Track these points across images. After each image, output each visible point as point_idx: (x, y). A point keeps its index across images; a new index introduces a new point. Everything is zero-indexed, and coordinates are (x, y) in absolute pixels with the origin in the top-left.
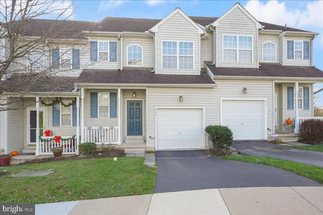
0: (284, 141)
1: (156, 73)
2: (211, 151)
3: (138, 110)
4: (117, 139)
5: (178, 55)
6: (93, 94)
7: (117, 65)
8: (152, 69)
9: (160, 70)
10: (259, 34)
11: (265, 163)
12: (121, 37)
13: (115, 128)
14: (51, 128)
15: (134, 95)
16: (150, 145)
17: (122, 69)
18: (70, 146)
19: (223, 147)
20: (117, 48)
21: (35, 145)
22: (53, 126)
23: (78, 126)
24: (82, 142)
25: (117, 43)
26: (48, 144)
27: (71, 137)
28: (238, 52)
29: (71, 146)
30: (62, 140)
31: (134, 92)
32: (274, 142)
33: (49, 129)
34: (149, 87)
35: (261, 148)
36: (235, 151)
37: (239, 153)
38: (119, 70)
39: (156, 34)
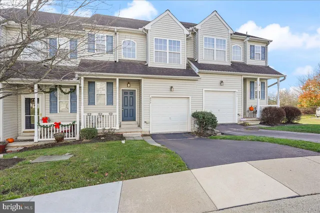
0: (251, 124)
1: (149, 66)
2: (197, 133)
3: (131, 98)
4: (116, 124)
5: (168, 51)
6: (91, 83)
7: (113, 57)
8: (146, 62)
9: (152, 63)
10: (231, 39)
11: (258, 140)
12: (117, 31)
13: (114, 114)
14: (48, 115)
15: (129, 85)
16: (145, 129)
17: (117, 61)
18: (69, 131)
19: (208, 130)
20: (114, 42)
21: (34, 132)
22: (50, 113)
23: (78, 113)
24: (82, 128)
25: (114, 37)
26: (47, 130)
27: (71, 123)
28: (215, 51)
29: (71, 132)
30: (62, 126)
31: (129, 82)
32: (244, 125)
33: (46, 116)
34: (144, 78)
35: (237, 130)
36: (219, 132)
37: (223, 134)
38: (116, 61)
39: (149, 31)
